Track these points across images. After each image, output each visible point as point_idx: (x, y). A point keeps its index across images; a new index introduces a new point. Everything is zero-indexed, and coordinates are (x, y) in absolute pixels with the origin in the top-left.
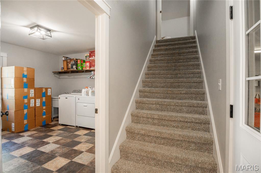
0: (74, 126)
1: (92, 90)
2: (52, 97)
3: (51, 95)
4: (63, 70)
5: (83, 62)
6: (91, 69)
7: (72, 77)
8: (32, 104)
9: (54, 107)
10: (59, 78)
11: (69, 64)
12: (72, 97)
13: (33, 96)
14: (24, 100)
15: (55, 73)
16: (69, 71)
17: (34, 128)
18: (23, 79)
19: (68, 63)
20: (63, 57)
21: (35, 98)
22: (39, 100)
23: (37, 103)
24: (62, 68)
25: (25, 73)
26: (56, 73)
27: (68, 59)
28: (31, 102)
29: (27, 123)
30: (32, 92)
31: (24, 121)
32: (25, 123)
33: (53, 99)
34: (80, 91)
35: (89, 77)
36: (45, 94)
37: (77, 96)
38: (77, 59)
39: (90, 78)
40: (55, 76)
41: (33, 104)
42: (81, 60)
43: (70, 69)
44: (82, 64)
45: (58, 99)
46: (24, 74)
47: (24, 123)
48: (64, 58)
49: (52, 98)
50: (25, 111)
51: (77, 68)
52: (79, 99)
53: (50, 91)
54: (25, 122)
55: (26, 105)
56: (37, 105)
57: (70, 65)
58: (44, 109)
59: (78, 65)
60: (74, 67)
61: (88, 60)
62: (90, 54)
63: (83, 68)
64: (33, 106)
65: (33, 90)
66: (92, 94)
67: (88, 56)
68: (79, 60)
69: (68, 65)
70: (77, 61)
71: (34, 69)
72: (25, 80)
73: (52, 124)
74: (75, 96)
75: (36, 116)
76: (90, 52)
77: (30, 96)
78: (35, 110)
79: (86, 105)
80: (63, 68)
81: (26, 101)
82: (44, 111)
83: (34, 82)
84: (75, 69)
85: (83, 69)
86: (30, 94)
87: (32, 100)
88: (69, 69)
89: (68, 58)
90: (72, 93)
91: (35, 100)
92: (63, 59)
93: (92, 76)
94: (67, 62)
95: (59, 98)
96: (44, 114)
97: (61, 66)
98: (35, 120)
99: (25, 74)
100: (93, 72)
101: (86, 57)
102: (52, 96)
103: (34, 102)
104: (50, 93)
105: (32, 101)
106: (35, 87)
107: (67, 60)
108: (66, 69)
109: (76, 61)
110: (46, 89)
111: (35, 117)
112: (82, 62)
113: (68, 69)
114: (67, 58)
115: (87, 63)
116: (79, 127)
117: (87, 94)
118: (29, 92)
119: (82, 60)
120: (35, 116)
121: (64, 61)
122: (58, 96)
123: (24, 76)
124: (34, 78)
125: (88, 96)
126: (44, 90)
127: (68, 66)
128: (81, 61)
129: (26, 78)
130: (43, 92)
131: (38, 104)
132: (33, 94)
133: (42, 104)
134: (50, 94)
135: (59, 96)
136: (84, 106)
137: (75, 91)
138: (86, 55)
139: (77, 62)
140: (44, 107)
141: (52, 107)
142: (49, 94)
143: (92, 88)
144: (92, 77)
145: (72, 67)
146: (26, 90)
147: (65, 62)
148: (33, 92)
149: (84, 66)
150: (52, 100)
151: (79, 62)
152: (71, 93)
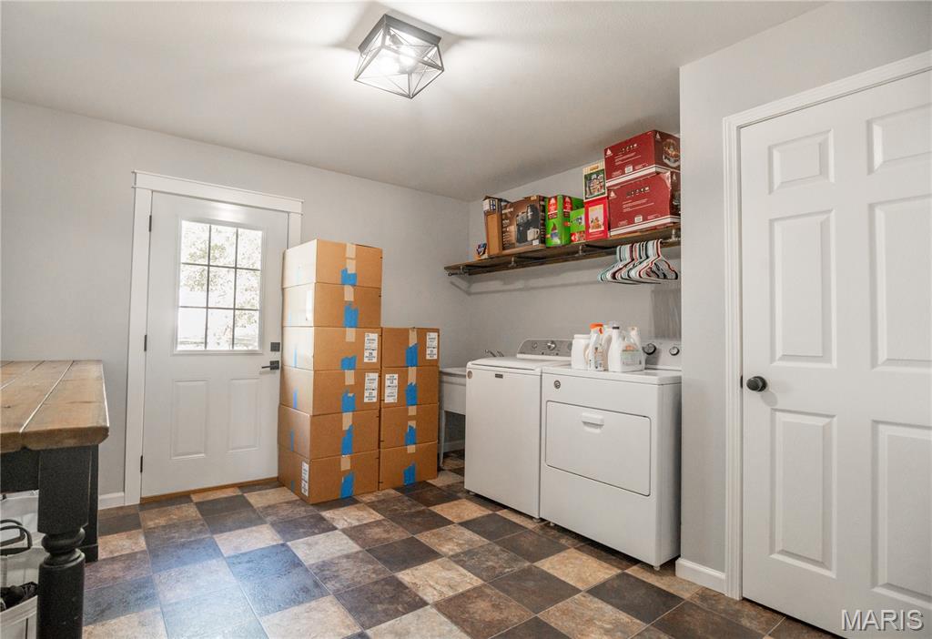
0: (531, 518)
1: (626, 342)
2: (440, 369)
3: (437, 361)
4: (486, 256)
5: (572, 209)
6: (612, 234)
7: (519, 284)
8: (370, 396)
9: (447, 412)
10: (469, 294)
11: (510, 224)
12: (524, 373)
13: (375, 360)
14: (343, 374)
15: (453, 270)
16: (508, 258)
17: (371, 492)
18: (343, 289)
19: (507, 219)
20: (487, 198)
21: (381, 370)
22: (396, 376)
23: (387, 391)
24: (479, 247)
25: (351, 268)
26: (458, 271)
27: (503, 204)
28: (367, 385)
29: (349, 468)
30: (372, 340)
31: (342, 460)
32: (342, 469)
33: (445, 378)
34: (559, 348)
35: (609, 276)
36: (415, 355)
37: (548, 368)
38: (543, 199)
39: (614, 276)
40: (452, 283)
41: (375, 393)
42: (564, 197)
43: (514, 248)
44: (566, 216)
45: (465, 376)
46: (346, 270)
47: (340, 468)
48: (487, 200)
49: (441, 373)
50: (347, 420)
51: (543, 240)
52: (557, 385)
53: (435, 343)
54: (346, 463)
55: (351, 395)
56: (388, 400)
57: (513, 229)
58: (411, 418)
59: (550, 224)
60: (532, 234)
61: (596, 194)
62: (609, 161)
63: (572, 235)
64: (375, 400)
65: (375, 336)
66: (624, 364)
67: (598, 173)
68: (553, 201)
69: (507, 231)
70: (544, 206)
71: (381, 252)
72: (349, 294)
73: (439, 485)
74: (537, 368)
75: (382, 443)
76: (609, 152)
77: (366, 360)
78: (380, 417)
79: (595, 416)
80: (485, 246)
81: (350, 378)
82: (413, 424)
83: (379, 304)
84: (536, 243)
85: (572, 241)
86: (363, 350)
87: (370, 374)
88: (509, 248)
89: (505, 201)
90: (521, 353)
91: (380, 376)
92: (486, 205)
93: (625, 270)
94: (502, 218)
95: (470, 372)
96: (412, 437)
97: (476, 237)
98: (379, 458)
99: (349, 272)
100: (629, 246)
101: (588, 178)
102: (440, 365)
103: (375, 385)
104: (435, 351)
105: (372, 379)
106: (383, 324)
107: (501, 210)
108: (495, 249)
109: (539, 208)
110: (422, 333)
111: (379, 448)
112: (568, 206)
113: (504, 249)
114: (500, 200)
115: (590, 209)
116: (556, 525)
117: (601, 361)
118: (360, 344)
119: (567, 199)
120: (379, 441)
121: (487, 214)
122: (465, 366)
123: (347, 279)
124: (380, 289)
125: (606, 370)
126: (413, 340)
127: (503, 232)
128: (565, 202)
129: (354, 285)
130: (411, 346)
131: (391, 396)
132: (375, 353)
133: (407, 393)
134: (435, 357)
135: (469, 364)
136: (585, 423)
137: (532, 347)
138: (587, 170)
139: (544, 211)
140: (410, 408)
141: (440, 408)
142: (431, 353)
143: (626, 330)
144: (624, 273)
145: (522, 237)
146: (351, 334)
147: (494, 219)
148: (375, 345)
149: (577, 225)
150: (441, 382)
151: (552, 208)
152: (515, 355)
